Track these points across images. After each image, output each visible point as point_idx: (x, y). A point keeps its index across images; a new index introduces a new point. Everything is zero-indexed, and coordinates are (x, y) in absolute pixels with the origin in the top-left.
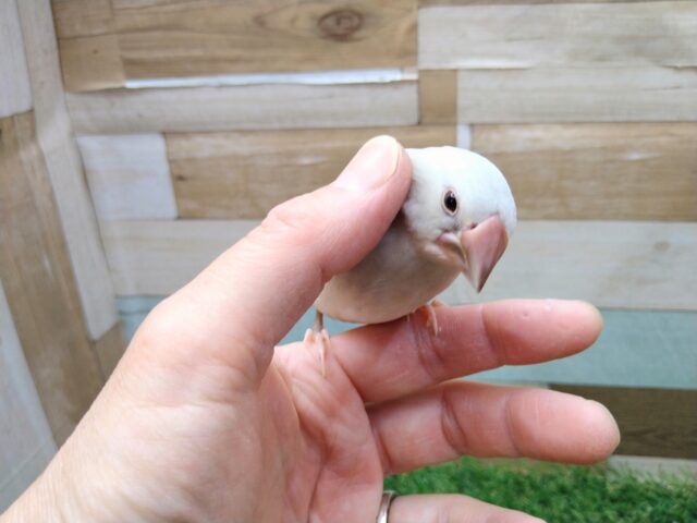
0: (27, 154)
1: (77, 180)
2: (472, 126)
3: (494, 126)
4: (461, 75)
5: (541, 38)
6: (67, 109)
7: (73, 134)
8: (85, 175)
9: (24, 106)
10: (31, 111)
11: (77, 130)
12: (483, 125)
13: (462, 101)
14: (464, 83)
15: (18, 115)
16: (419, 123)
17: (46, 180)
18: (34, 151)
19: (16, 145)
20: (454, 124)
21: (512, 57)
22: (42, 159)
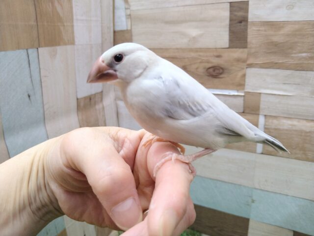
0: (99, 107)
1: (115, 116)
2: (265, 116)
3: (275, 117)
4: (262, 95)
5: (299, 84)
6: (115, 91)
7: (115, 100)
8: (118, 114)
9: (100, 90)
10: (102, 92)
11: (117, 98)
12: (271, 116)
13: (262, 106)
14: (263, 99)
15: (97, 93)
16: (243, 112)
17: (104, 116)
18: (101, 106)
19: (95, 104)
20: (259, 114)
21: (285, 91)
22: (103, 108)
